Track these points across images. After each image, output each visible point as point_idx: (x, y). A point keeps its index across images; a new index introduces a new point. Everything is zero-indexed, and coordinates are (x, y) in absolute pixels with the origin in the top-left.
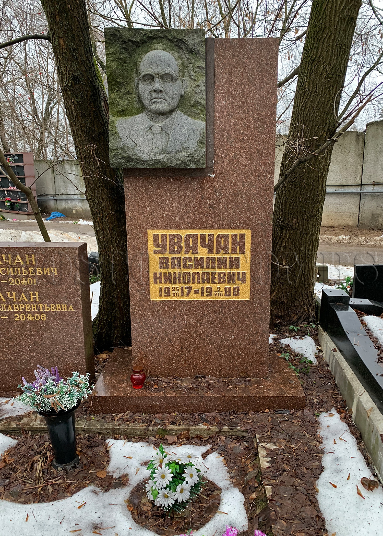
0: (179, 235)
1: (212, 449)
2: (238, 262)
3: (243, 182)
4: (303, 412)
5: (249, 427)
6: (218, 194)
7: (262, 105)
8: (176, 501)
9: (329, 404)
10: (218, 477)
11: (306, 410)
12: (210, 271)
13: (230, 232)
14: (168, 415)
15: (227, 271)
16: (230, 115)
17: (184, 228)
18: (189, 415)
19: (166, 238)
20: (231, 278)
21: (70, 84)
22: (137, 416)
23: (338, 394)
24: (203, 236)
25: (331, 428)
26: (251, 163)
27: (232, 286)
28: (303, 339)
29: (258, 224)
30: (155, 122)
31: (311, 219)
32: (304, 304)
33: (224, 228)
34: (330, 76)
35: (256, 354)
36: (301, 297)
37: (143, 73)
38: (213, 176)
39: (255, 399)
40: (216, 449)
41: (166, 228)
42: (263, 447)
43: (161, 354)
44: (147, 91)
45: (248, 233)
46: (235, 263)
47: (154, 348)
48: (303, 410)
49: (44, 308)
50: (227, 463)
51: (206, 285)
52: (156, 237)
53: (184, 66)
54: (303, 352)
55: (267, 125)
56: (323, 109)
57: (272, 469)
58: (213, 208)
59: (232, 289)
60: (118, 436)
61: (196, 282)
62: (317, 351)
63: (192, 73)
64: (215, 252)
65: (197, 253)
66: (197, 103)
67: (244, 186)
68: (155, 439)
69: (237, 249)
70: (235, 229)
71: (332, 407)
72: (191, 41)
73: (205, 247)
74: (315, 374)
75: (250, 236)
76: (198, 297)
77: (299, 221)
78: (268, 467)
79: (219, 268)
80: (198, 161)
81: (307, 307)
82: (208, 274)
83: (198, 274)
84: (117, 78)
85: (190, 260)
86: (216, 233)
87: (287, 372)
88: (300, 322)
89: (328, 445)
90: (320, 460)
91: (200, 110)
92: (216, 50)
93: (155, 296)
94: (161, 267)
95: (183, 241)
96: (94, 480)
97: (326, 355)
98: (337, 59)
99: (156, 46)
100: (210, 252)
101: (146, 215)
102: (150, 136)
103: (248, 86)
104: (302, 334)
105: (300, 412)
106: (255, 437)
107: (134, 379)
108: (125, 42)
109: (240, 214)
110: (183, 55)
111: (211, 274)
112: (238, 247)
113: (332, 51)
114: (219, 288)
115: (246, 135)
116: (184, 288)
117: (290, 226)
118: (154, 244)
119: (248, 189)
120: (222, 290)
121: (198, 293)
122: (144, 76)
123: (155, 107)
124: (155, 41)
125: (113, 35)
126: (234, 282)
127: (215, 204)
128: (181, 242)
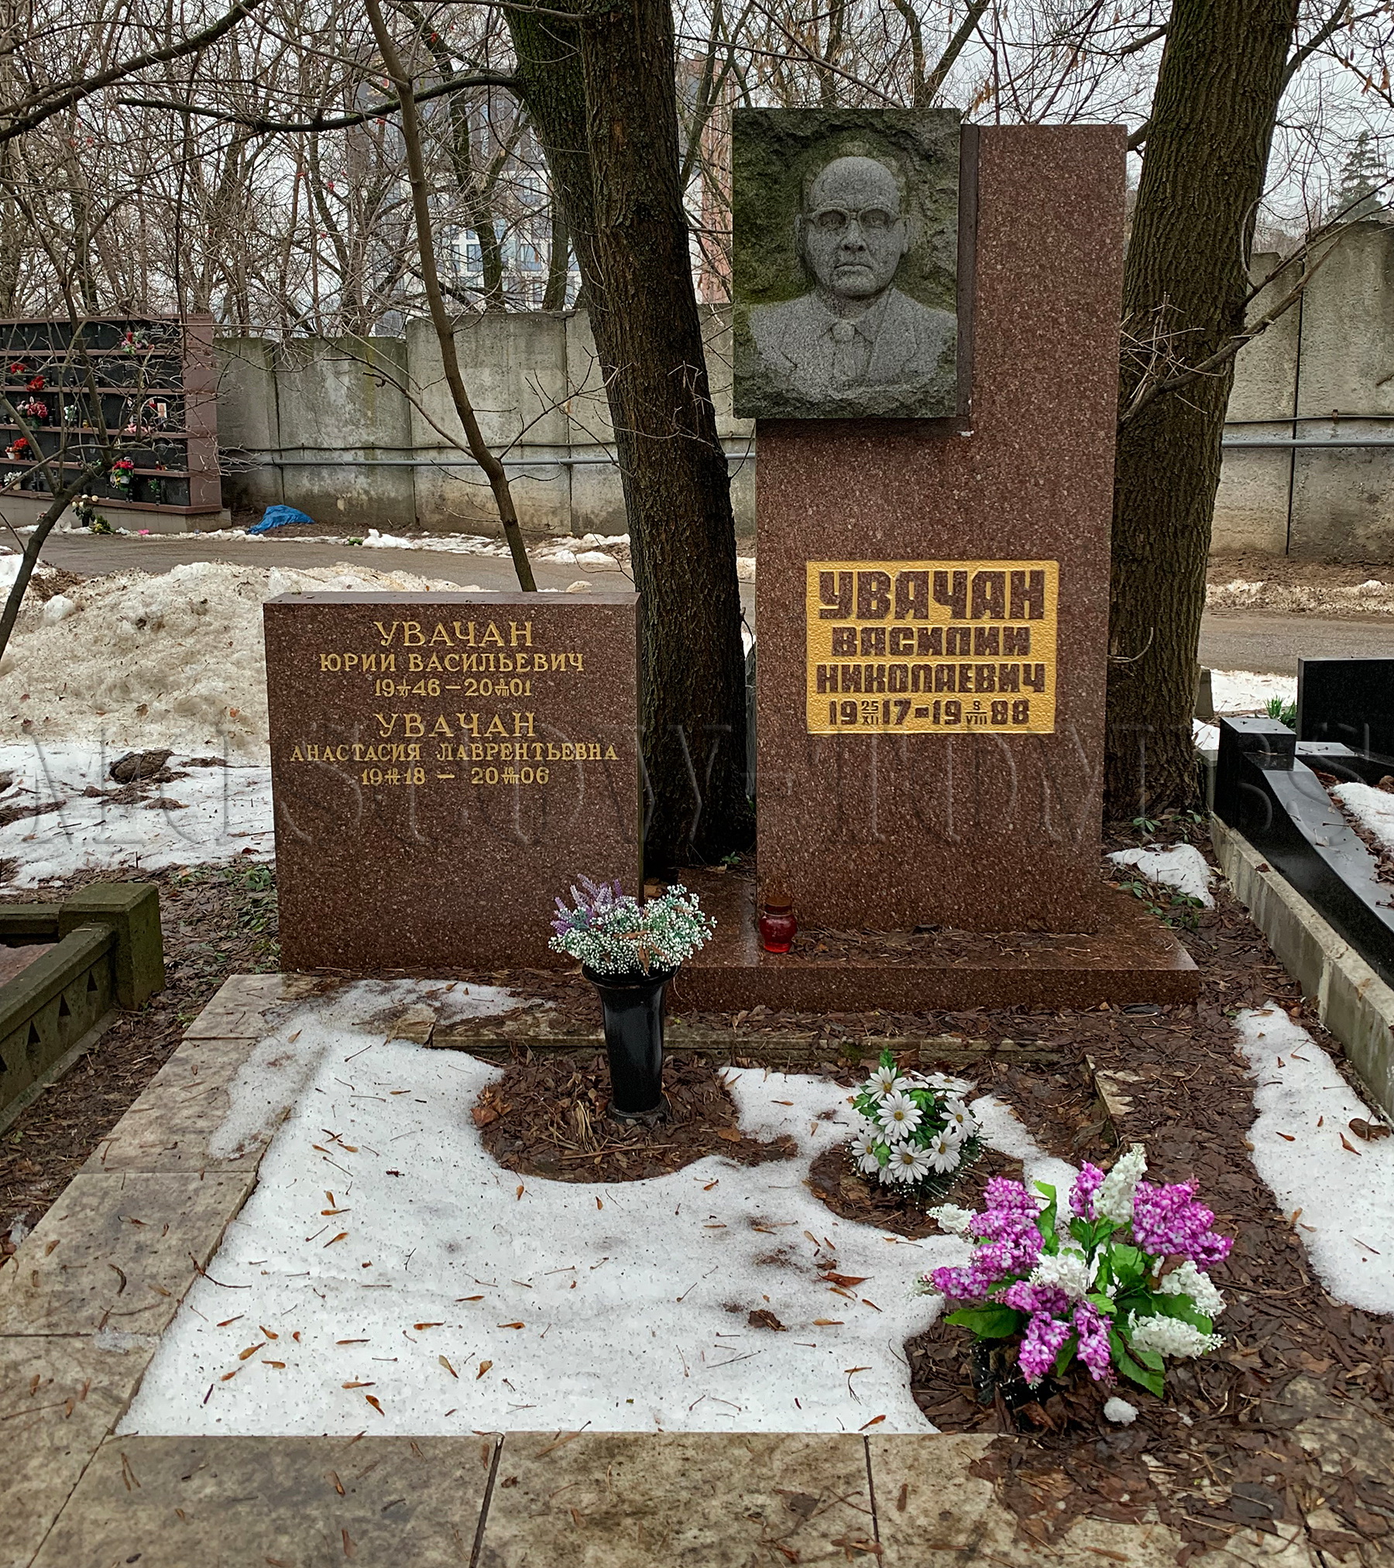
0: (882, 574)
1: (980, 1090)
2: (1027, 640)
3: (1042, 449)
4: (1194, 1010)
5: (1064, 1040)
6: (979, 477)
7: (1087, 273)
8: (932, 1169)
9: (1258, 992)
10: (1007, 1141)
11: (1202, 1005)
12: (957, 661)
13: (1008, 567)
14: (860, 1015)
15: (997, 661)
16: (1013, 297)
17: (895, 558)
18: (911, 1017)
19: (851, 582)
20: (1008, 679)
21: (628, 223)
22: (783, 1017)
23: (1278, 971)
24: (940, 577)
25: (1268, 1039)
26: (1060, 403)
27: (1011, 698)
28: (1171, 850)
29: (1077, 548)
30: (842, 316)
31: (1183, 534)
32: (1168, 762)
33: (992, 558)
34: (1229, 170)
35: (1070, 870)
36: (1161, 743)
37: (822, 209)
38: (968, 434)
39: (1075, 977)
40: (990, 1091)
41: (851, 557)
42: (1108, 1077)
43: (830, 869)
44: (828, 249)
45: (1050, 569)
46: (1019, 642)
47: (813, 854)
48: (1195, 1004)
49: (545, 752)
50: (1021, 1117)
51: (945, 697)
52: (826, 579)
53: (910, 187)
54: (1177, 882)
55: (1098, 317)
56: (1212, 251)
57: (1138, 1115)
58: (966, 510)
59: (1010, 706)
60: (745, 1061)
61: (922, 687)
62: (1213, 879)
63: (928, 204)
64: (968, 614)
65: (926, 617)
66: (936, 272)
67: (1042, 459)
68: (836, 1069)
69: (1023, 608)
70: (1020, 559)
71: (1266, 998)
72: (927, 133)
73: (946, 603)
74: (1214, 930)
75: (1056, 575)
76: (926, 726)
77: (1152, 540)
78: (1127, 1114)
79: (977, 653)
80: (940, 402)
81: (1178, 768)
82: (951, 668)
83: (927, 668)
84: (757, 216)
85: (908, 633)
86: (972, 569)
87: (1143, 922)
88: (1160, 807)
89: (1265, 1070)
90: (1249, 1099)
91: (944, 285)
92: (984, 151)
93: (819, 724)
94: (836, 652)
95: (893, 588)
96: (716, 1146)
97: (1237, 884)
98: (1246, 126)
99: (849, 146)
100: (958, 614)
101: (804, 526)
102: (828, 347)
103: (1057, 230)
104: (1168, 839)
105: (1187, 1010)
106: (1084, 1061)
107: (771, 927)
108: (779, 139)
109: (1032, 524)
110: (909, 164)
111: (958, 669)
112: (1027, 604)
113: (1233, 107)
114: (977, 705)
115: (1049, 341)
116: (892, 704)
117: (1127, 553)
118: (822, 596)
119: (1052, 464)
120: (986, 708)
121: (926, 715)
122: (824, 214)
123: (846, 283)
124: (845, 134)
125: (754, 123)
126: (1015, 689)
127: (972, 499)
128: (888, 590)
